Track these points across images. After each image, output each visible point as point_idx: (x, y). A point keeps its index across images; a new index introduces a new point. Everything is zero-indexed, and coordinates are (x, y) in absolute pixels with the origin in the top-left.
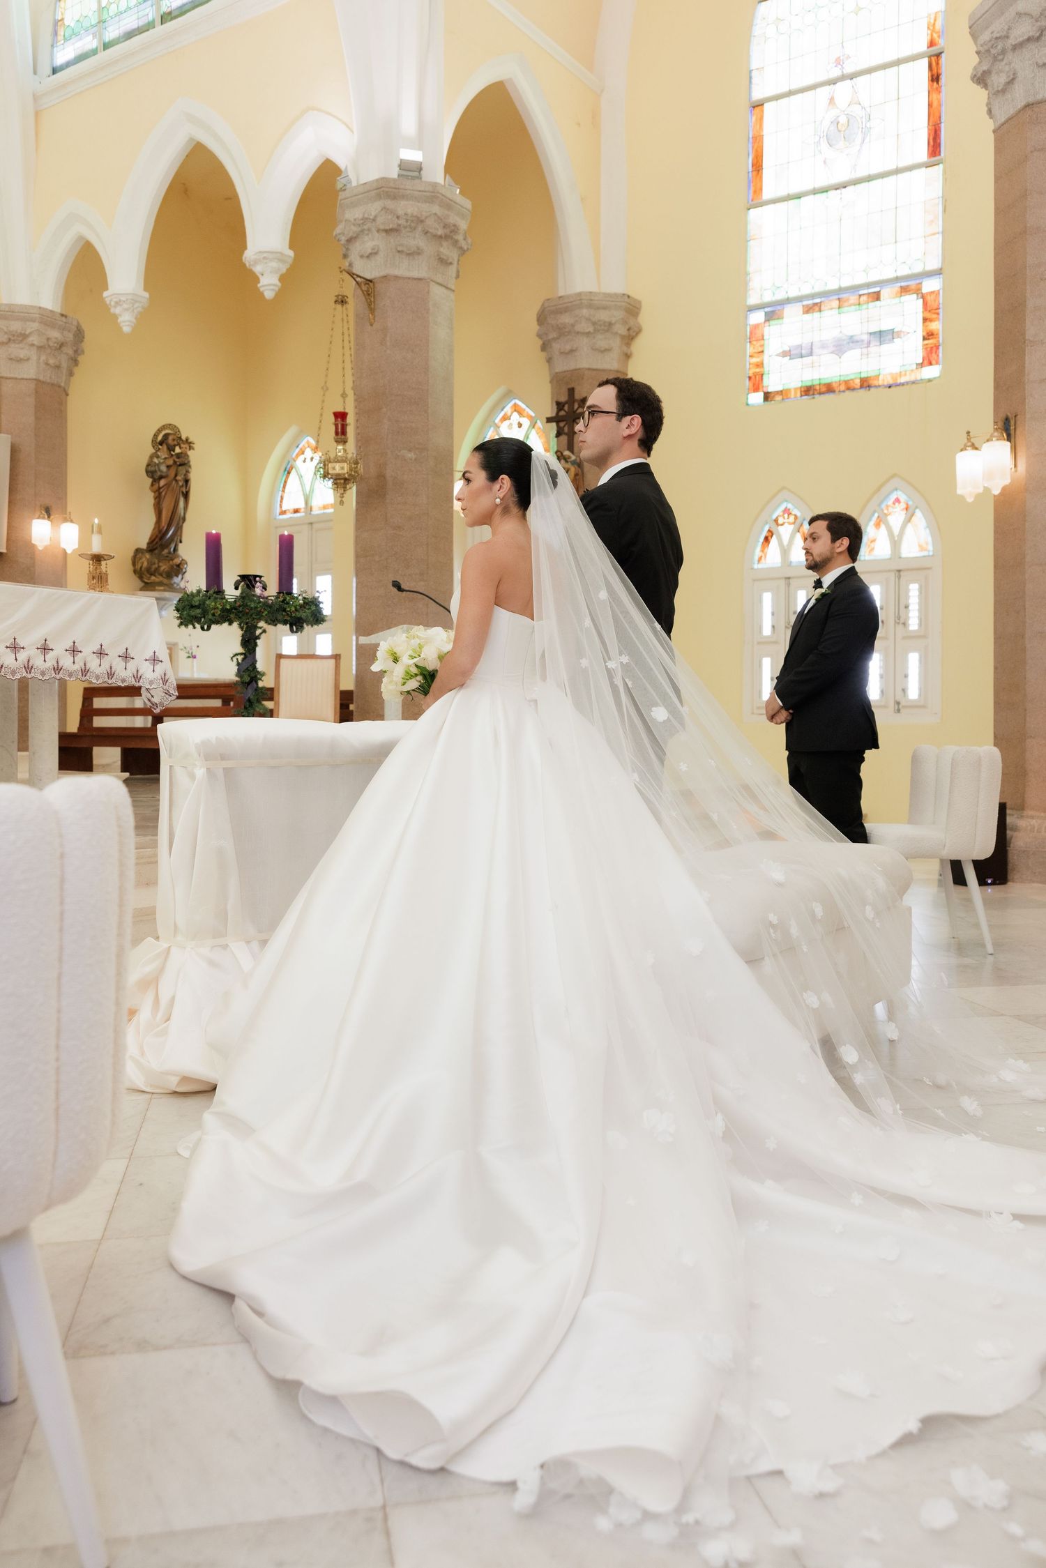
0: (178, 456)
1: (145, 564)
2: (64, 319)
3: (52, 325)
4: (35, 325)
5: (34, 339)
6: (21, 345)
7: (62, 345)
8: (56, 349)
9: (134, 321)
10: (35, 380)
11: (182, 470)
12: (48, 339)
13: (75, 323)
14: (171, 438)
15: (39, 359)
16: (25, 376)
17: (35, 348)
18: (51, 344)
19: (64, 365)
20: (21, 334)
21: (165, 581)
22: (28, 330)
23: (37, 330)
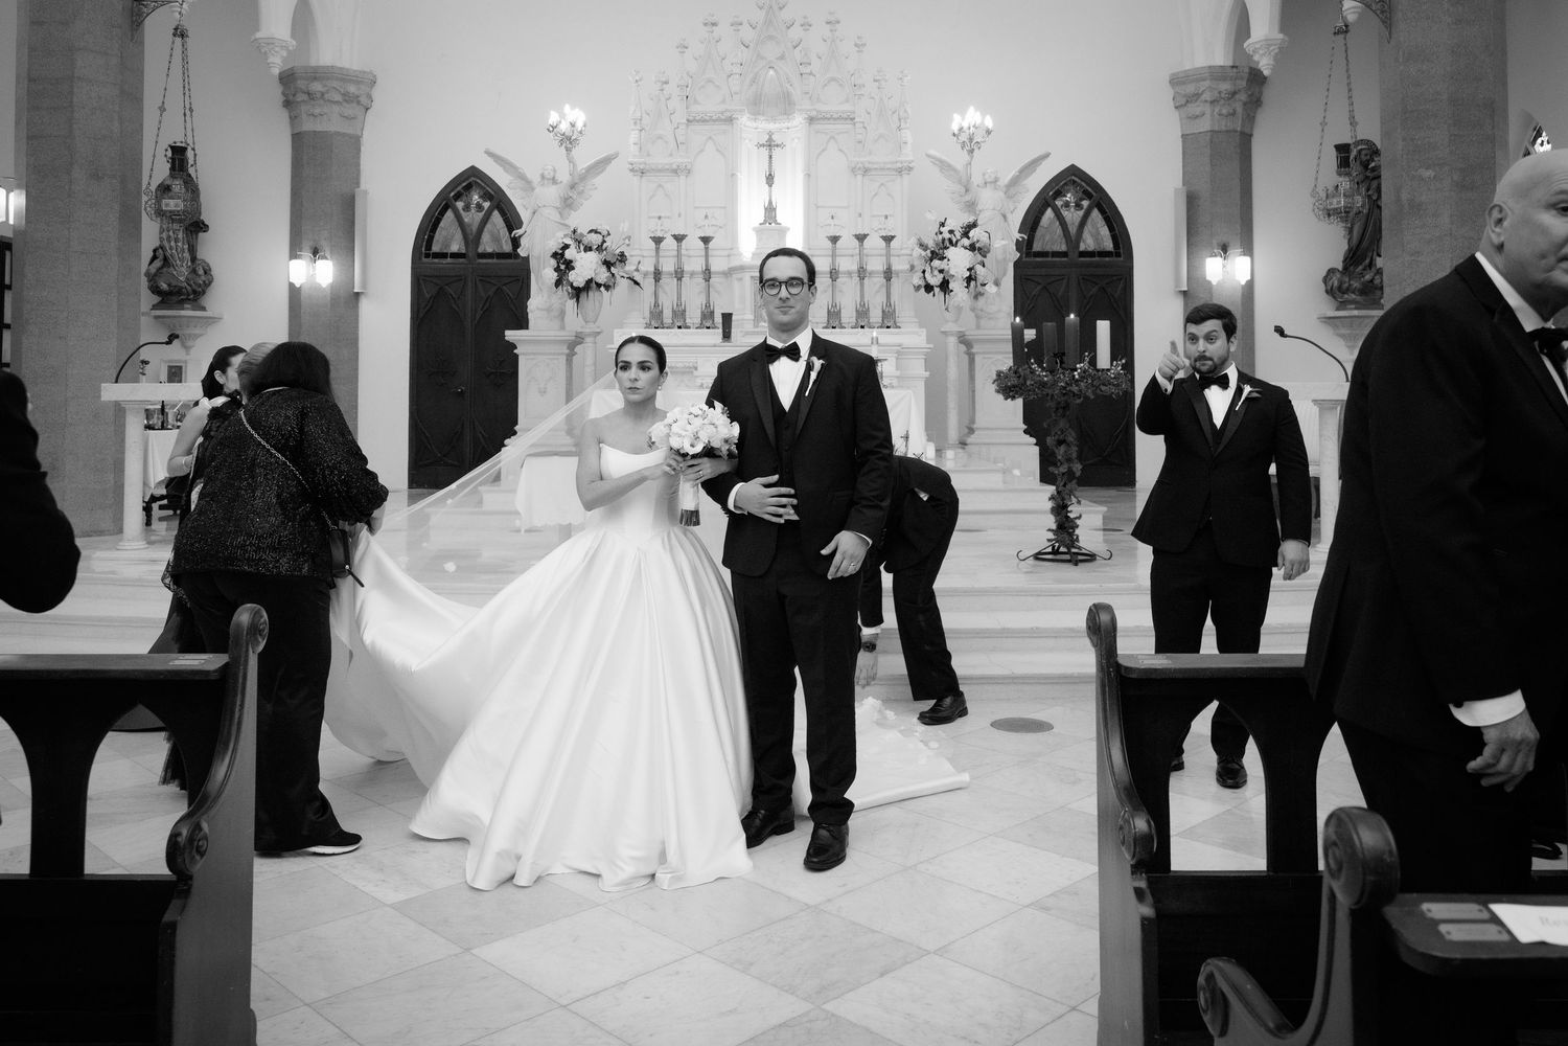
0: (1373, 169)
1: (1336, 284)
2: (1235, 70)
3: (1224, 79)
4: (1207, 83)
5: (1207, 96)
6: (1197, 104)
7: (1234, 93)
8: (1229, 99)
9: (1272, 62)
10: (1210, 131)
11: (1374, 184)
12: (1220, 93)
13: (1247, 70)
14: (1363, 152)
15: (1213, 112)
16: (1202, 130)
17: (1208, 104)
18: (1223, 95)
19: (1239, 110)
20: (1195, 94)
21: (1359, 298)
22: (1203, 89)
23: (1210, 87)
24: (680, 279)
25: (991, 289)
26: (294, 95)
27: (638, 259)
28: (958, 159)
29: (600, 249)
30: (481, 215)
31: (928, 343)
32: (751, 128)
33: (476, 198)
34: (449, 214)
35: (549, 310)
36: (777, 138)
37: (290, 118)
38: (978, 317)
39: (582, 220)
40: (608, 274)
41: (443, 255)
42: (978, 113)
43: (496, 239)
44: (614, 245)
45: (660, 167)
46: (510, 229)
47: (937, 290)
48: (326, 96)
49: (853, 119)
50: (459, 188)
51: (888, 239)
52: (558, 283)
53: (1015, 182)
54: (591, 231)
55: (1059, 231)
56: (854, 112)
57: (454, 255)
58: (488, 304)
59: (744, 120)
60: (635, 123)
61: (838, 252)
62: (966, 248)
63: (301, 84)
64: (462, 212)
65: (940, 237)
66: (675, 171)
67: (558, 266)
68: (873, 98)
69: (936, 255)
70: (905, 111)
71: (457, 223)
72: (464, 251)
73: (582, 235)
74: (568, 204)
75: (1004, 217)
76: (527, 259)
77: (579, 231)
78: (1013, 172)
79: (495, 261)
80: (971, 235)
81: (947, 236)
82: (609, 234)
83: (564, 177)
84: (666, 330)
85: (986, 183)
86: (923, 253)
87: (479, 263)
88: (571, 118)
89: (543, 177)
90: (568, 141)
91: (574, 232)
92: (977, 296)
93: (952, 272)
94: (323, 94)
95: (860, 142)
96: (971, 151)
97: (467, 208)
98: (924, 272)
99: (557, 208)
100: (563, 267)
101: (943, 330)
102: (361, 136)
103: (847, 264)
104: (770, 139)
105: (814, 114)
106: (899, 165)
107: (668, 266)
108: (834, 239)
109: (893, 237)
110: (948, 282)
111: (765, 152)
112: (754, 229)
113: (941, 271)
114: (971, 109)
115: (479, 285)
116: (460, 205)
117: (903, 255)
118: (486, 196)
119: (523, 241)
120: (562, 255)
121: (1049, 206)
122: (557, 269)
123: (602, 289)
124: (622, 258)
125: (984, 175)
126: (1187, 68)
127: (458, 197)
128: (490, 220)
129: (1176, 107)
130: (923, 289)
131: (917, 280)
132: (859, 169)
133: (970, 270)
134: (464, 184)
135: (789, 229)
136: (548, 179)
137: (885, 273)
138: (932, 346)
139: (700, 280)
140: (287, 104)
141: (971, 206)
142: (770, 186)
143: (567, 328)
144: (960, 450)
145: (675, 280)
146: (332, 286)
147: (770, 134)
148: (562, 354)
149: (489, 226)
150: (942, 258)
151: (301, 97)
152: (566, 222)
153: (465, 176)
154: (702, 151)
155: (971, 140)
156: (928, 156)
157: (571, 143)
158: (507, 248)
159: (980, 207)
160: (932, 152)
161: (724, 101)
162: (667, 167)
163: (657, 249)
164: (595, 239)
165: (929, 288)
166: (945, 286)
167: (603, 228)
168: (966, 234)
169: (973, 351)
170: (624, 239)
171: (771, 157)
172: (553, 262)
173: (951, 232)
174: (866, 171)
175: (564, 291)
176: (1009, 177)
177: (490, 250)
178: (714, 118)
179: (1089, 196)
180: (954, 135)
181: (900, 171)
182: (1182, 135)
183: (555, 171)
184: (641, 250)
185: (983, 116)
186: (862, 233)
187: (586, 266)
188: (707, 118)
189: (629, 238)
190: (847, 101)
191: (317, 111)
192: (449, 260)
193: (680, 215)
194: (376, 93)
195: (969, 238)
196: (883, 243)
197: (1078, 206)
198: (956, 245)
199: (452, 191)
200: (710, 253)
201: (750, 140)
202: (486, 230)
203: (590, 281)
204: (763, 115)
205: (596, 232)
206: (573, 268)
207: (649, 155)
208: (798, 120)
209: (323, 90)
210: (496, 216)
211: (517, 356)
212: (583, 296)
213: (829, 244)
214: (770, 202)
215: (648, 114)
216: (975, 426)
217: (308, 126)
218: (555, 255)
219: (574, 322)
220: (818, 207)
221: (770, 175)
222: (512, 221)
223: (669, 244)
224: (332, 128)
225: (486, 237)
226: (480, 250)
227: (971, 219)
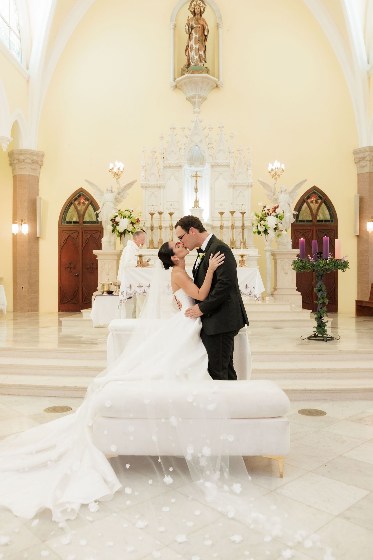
4: (368, 153)
5: (368, 158)
6: (364, 161)
10: (369, 172)
15: (370, 164)
16: (366, 172)
17: (369, 161)
20: (363, 157)
22: (366, 156)
23: (369, 155)
24: (161, 229)
25: (284, 232)
26: (13, 161)
27: (144, 222)
28: (270, 181)
29: (129, 217)
30: (84, 207)
31: (259, 254)
32: (189, 170)
33: (82, 201)
34: (72, 206)
35: (110, 242)
36: (199, 174)
37: (12, 169)
38: (278, 245)
39: (122, 207)
40: (132, 227)
41: (70, 222)
42: (279, 163)
43: (90, 216)
44: (135, 216)
45: (153, 185)
46: (95, 211)
47: (262, 233)
48: (25, 161)
49: (229, 166)
50: (76, 196)
51: (243, 213)
52: (113, 231)
53: (293, 191)
54: (126, 210)
55: (309, 212)
56: (229, 163)
57: (74, 222)
58: (87, 242)
59: (186, 166)
60: (143, 168)
61: (223, 219)
62: (274, 216)
63: (16, 156)
64: (77, 205)
65: (264, 212)
66: (159, 187)
67: (113, 224)
68: (237, 157)
69: (262, 219)
70: (250, 162)
71: (75, 210)
72: (78, 221)
73: (122, 212)
74: (117, 201)
75: (289, 205)
76: (101, 222)
77: (121, 210)
78: (293, 187)
79: (90, 224)
80: (276, 211)
81: (267, 211)
82: (133, 211)
83: (116, 190)
84: (155, 249)
85: (281, 191)
86: (257, 218)
87: (85, 226)
88: (118, 167)
89: (107, 190)
90: (117, 175)
91: (119, 211)
92: (278, 236)
93: (269, 226)
94: (24, 160)
95: (232, 175)
96: (276, 179)
97: (79, 204)
98: (257, 226)
99: (113, 202)
100: (115, 225)
101: (265, 249)
102: (39, 177)
103: (226, 224)
104: (196, 174)
105: (213, 164)
106: (247, 184)
107: (156, 225)
108: (222, 214)
109: (245, 213)
110: (267, 230)
111: (194, 179)
112: (190, 210)
113: (264, 226)
114: (276, 161)
115: (84, 234)
116: (76, 203)
117: (249, 220)
118: (87, 199)
119: (99, 215)
120: (115, 220)
121: (305, 202)
122: (113, 226)
123: (130, 233)
124: (138, 221)
125: (281, 188)
126: (360, 147)
127: (75, 200)
128: (88, 209)
129: (355, 163)
130: (257, 233)
131: (255, 229)
132: (232, 185)
133: (276, 225)
134: (78, 195)
135: (204, 210)
136: (110, 191)
137: (242, 227)
138: (260, 256)
139: (169, 230)
140: (11, 164)
141: (276, 200)
142: (196, 193)
143: (117, 250)
144: (272, 297)
145: (159, 230)
146: (28, 234)
147: (196, 172)
148: (114, 259)
149: (87, 211)
150: (265, 221)
151: (16, 161)
152: (117, 208)
153: (78, 192)
154: (169, 179)
155: (276, 174)
156: (259, 181)
157: (118, 176)
158: (95, 219)
159: (279, 201)
160: (260, 179)
161: (178, 159)
162: (155, 185)
163: (152, 217)
164: (127, 214)
165: (259, 233)
166: (266, 231)
167: (130, 209)
168: (274, 211)
169: (277, 258)
170: (139, 214)
171: (196, 181)
172: (111, 223)
173: (268, 210)
174: (234, 187)
175: (116, 234)
176: (291, 189)
177: (88, 220)
178: (174, 166)
179: (321, 198)
180: (269, 172)
181: (248, 187)
182: (358, 174)
183: (112, 187)
184: (146, 218)
185: (281, 165)
186: (233, 211)
187: (124, 224)
188: (172, 166)
189: (141, 213)
190: (227, 159)
191: (22, 167)
192: (72, 224)
193: (161, 204)
194: (45, 160)
195: (275, 212)
196: (241, 215)
197: (316, 202)
198: (270, 215)
199: (74, 197)
200: (173, 219)
201: (188, 175)
202: (86, 212)
203: (125, 230)
204: (193, 165)
205: (128, 211)
206: (119, 225)
207: (148, 181)
208: (207, 167)
209: (24, 159)
210: (90, 207)
211: (97, 260)
212: (123, 236)
213: (220, 215)
214: (196, 199)
215: (148, 165)
216: (277, 288)
217: (18, 172)
218: (112, 220)
219: (119, 246)
220: (215, 201)
221: (196, 188)
222: (96, 207)
223: (157, 215)
224: (27, 173)
225: (86, 215)
226: (84, 220)
227: (276, 205)
